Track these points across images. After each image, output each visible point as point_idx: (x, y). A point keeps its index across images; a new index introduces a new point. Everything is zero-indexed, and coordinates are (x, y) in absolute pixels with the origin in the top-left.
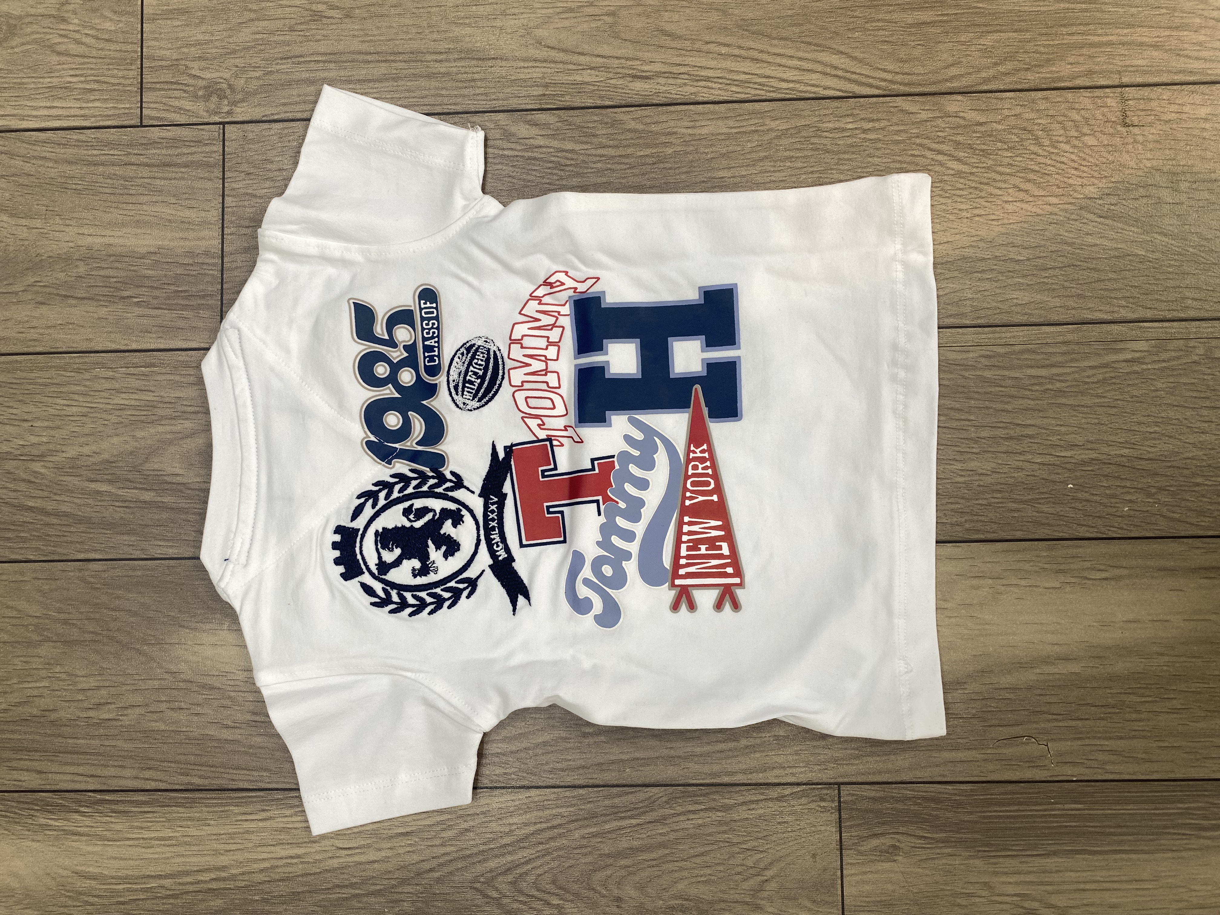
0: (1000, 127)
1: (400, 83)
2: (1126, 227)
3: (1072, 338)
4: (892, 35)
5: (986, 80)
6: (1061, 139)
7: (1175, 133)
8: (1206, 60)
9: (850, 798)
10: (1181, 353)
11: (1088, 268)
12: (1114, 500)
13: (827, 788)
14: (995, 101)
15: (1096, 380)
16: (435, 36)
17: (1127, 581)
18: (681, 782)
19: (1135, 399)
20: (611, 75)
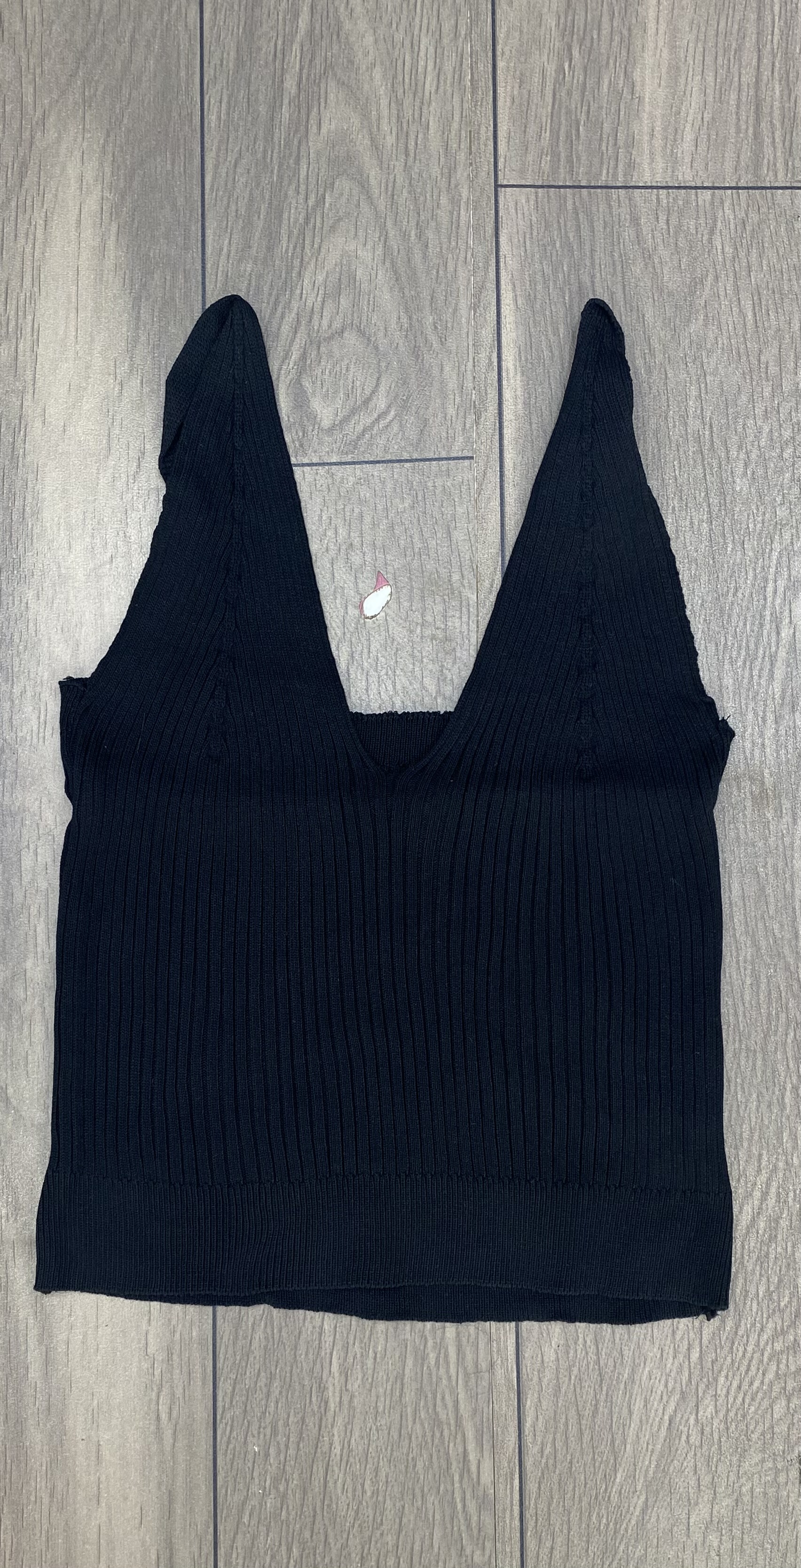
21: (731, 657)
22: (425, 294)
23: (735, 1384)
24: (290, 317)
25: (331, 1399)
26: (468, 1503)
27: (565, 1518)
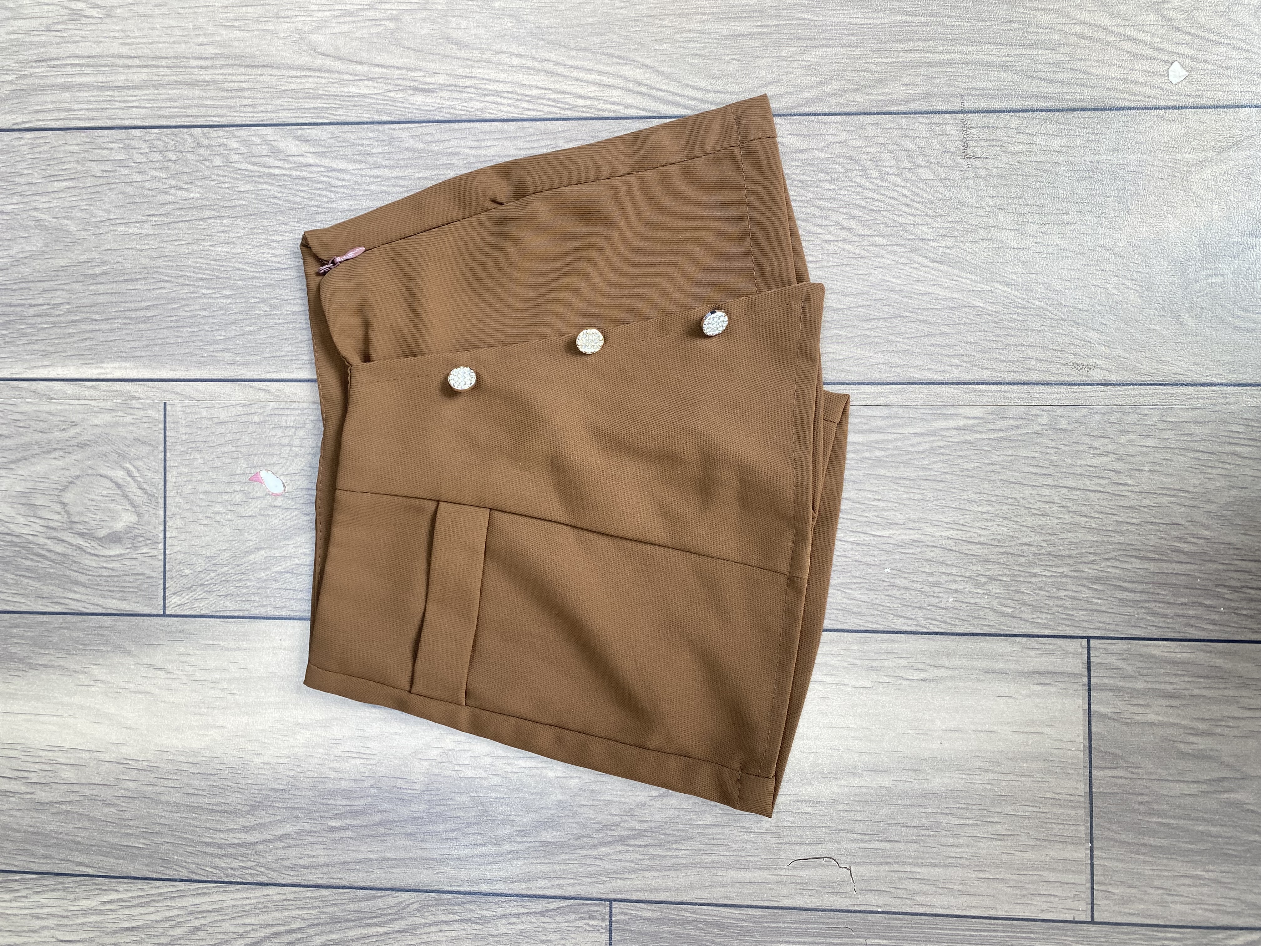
0: (823, 155)
1: (162, 91)
2: (964, 276)
3: (895, 399)
4: (704, 48)
5: (810, 102)
6: (891, 171)
7: (1023, 166)
8: (1062, 83)
9: (622, 917)
10: (1021, 422)
11: (918, 320)
12: (937, 589)
13: (599, 905)
14: (819, 125)
15: (921, 449)
16: (201, 39)
17: (949, 684)
18: (435, 888)
19: (966, 473)
20: (390, 87)
21: (327, 202)
22: (38, 436)
23: (904, 209)
24: (50, 544)
25: (912, 537)
26: (998, 427)
27: (1012, 348)
